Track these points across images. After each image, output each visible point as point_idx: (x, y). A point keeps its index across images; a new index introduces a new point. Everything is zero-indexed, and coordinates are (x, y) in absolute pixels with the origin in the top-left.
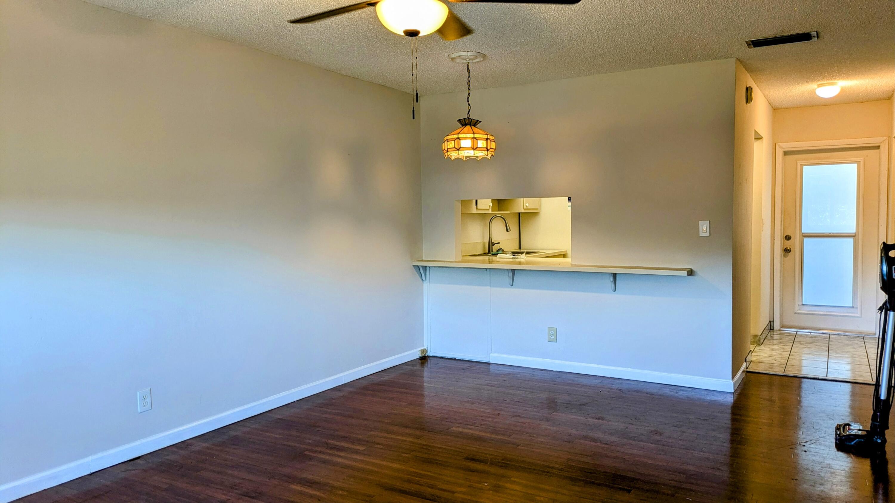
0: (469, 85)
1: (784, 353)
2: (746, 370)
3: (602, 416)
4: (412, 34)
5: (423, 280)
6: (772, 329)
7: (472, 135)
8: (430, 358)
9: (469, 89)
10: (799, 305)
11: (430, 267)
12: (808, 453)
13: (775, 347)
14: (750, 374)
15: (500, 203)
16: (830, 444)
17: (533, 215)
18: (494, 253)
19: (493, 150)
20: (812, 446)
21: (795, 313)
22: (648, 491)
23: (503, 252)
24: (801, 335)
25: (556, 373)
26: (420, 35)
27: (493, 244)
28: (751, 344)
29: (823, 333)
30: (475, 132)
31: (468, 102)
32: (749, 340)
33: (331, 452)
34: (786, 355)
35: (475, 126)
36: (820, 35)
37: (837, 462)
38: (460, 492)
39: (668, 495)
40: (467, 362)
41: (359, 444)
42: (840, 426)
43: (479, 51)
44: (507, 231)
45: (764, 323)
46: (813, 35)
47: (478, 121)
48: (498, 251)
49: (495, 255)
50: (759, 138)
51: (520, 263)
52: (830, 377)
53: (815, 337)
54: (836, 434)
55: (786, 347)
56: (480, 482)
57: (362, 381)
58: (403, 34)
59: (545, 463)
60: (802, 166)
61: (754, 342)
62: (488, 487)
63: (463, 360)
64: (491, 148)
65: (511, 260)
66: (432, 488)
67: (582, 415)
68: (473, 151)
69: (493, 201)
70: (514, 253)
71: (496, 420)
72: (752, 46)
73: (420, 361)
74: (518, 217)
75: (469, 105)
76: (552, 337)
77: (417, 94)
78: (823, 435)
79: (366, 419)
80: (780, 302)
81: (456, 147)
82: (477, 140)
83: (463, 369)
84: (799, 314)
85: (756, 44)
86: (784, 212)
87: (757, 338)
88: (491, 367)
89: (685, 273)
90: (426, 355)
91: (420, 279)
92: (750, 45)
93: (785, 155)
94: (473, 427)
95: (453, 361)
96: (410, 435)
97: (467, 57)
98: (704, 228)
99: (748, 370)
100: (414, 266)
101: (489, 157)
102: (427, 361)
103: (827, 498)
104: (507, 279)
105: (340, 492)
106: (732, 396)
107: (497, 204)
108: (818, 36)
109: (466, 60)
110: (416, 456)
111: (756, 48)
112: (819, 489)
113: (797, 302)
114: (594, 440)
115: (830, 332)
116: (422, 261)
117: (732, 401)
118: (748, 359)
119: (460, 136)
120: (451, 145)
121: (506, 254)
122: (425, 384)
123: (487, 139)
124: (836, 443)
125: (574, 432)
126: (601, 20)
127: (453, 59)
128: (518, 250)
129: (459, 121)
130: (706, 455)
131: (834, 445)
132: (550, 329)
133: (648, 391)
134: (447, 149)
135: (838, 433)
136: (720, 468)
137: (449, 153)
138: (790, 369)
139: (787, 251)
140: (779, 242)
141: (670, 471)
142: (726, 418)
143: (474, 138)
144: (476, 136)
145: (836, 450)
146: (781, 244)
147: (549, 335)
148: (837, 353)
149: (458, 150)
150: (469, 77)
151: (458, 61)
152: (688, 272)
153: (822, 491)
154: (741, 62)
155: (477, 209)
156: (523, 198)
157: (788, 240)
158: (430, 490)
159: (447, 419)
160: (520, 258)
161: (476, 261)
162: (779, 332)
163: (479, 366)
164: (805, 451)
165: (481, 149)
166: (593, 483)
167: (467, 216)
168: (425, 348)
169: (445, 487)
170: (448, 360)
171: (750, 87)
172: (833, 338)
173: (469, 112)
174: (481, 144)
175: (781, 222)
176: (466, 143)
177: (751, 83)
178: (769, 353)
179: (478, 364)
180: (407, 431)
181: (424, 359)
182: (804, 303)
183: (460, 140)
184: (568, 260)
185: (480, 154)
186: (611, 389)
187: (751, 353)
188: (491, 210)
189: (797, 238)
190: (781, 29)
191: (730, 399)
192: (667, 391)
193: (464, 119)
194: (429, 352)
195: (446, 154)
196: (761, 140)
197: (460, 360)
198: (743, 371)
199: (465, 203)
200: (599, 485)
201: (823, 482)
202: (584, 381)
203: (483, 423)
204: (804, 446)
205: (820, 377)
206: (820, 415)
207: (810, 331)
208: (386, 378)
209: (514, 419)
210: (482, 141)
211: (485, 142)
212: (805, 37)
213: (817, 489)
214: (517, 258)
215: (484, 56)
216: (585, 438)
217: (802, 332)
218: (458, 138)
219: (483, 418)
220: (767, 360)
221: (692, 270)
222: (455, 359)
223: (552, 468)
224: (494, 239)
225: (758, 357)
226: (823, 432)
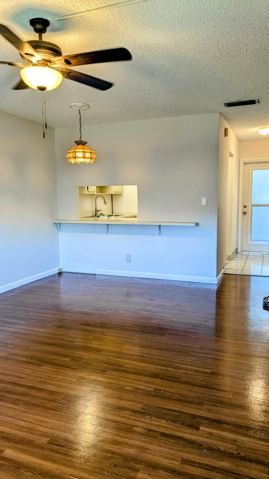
0: (80, 122)
1: (242, 264)
2: (224, 273)
3: (153, 299)
4: (42, 89)
5: (59, 231)
6: (237, 252)
7: (83, 150)
8: (64, 273)
9: (81, 124)
10: (250, 240)
11: (62, 223)
12: (250, 311)
13: (238, 261)
14: (226, 275)
15: (101, 189)
16: (261, 307)
17: (119, 195)
18: (98, 216)
19: (95, 159)
20: (252, 308)
21: (248, 244)
22: (174, 334)
23: (103, 215)
24: (250, 255)
25: (131, 278)
26: (47, 90)
27: (98, 211)
28: (227, 260)
29: (261, 254)
30: (84, 148)
31: (80, 131)
32: (225, 257)
33: (6, 325)
34: (243, 264)
35: (84, 145)
36: (260, 101)
37: (263, 315)
38: (77, 342)
39: (183, 335)
40: (83, 274)
41: (22, 320)
42: (265, 297)
43: (85, 103)
44: (105, 204)
45: (233, 249)
46: (256, 101)
47: (86, 142)
48: (100, 215)
49: (99, 217)
50: (231, 155)
51: (113, 221)
52: (263, 274)
53: (257, 256)
54: (264, 302)
55: (243, 261)
56: (88, 336)
57: (25, 287)
58: (37, 89)
59: (122, 324)
60: (252, 170)
61: (228, 259)
62: (92, 338)
63: (82, 273)
64: (93, 157)
65: (107, 219)
66: (63, 341)
67: (143, 299)
68: (83, 159)
69: (97, 187)
70: (109, 216)
71: (98, 304)
72: (227, 106)
73: (58, 275)
74: (111, 196)
75: (81, 133)
76: (128, 259)
77: (46, 124)
78: (258, 303)
79: (26, 307)
80: (241, 239)
81: (74, 156)
82: (85, 153)
83: (81, 278)
84: (250, 244)
85: (229, 105)
86: (243, 194)
87: (230, 257)
88: (97, 276)
89: (194, 225)
90: (62, 271)
91: (57, 231)
92: (226, 105)
93: (244, 164)
94: (85, 308)
95: (76, 274)
96: (51, 314)
97: (79, 106)
98: (204, 202)
99: (225, 273)
100: (54, 223)
101: (92, 162)
102: (62, 274)
103: (258, 332)
104: (105, 229)
105: (11, 346)
106: (217, 286)
107: (99, 189)
108: (259, 102)
109: (78, 107)
110: (54, 325)
111: (229, 107)
112: (254, 328)
113: (249, 239)
114: (148, 311)
115: (264, 253)
116: (58, 220)
117: (217, 288)
118: (224, 268)
119: (76, 150)
120: (71, 155)
121: (105, 216)
122: (61, 287)
123: (91, 152)
124: (263, 306)
125: (138, 307)
126: (150, 88)
127: (71, 107)
128: (112, 214)
129: (75, 142)
130: (202, 315)
131: (262, 307)
132: (127, 255)
133: (176, 285)
134: (69, 157)
135: (264, 301)
136: (209, 321)
137: (70, 160)
138: (244, 272)
139: (245, 213)
140: (241, 209)
141: (184, 324)
142: (213, 297)
143: (84, 152)
144: (85, 150)
145: (263, 309)
146: (242, 209)
147: (127, 258)
148: (267, 263)
149: (75, 158)
150: (80, 117)
151: (74, 108)
152: (196, 224)
153: (256, 329)
154: (222, 115)
155: (88, 191)
156: (114, 185)
157: (245, 208)
158: (61, 341)
159: (71, 304)
160: (112, 218)
161: (89, 220)
162: (240, 254)
163: (90, 276)
164: (249, 311)
165: (88, 158)
166: (146, 332)
167: (82, 195)
168: (61, 267)
169: (68, 339)
170: (73, 274)
171: (227, 128)
172: (265, 256)
173: (81, 137)
174: (88, 155)
175: (242, 199)
176: (79, 155)
177: (227, 126)
178: (235, 264)
179: (89, 275)
180: (50, 312)
181: (60, 274)
182: (252, 239)
183: (76, 152)
184: (137, 219)
185: (88, 161)
186: (158, 285)
187: (226, 265)
188: (96, 192)
189: (249, 207)
190: (241, 97)
191: (216, 288)
192: (185, 285)
193: (78, 141)
194: (63, 270)
195: (68, 160)
196: (233, 156)
197: (80, 273)
198: (222, 273)
199: (81, 188)
200: (149, 333)
201: (256, 325)
202: (144, 281)
203: (91, 305)
204: (248, 308)
205: (258, 275)
206: (257, 293)
207: (255, 253)
208: (38, 284)
209: (108, 302)
210: (88, 154)
211: (90, 154)
212: (252, 102)
213: (253, 328)
214: (110, 218)
215: (89, 106)
216: (143, 310)
217: (251, 254)
218: (75, 152)
219: (91, 303)
220: (235, 267)
221: (198, 223)
222: (77, 273)
223: (126, 326)
224: (98, 209)
225: (230, 266)
226: (258, 301)
